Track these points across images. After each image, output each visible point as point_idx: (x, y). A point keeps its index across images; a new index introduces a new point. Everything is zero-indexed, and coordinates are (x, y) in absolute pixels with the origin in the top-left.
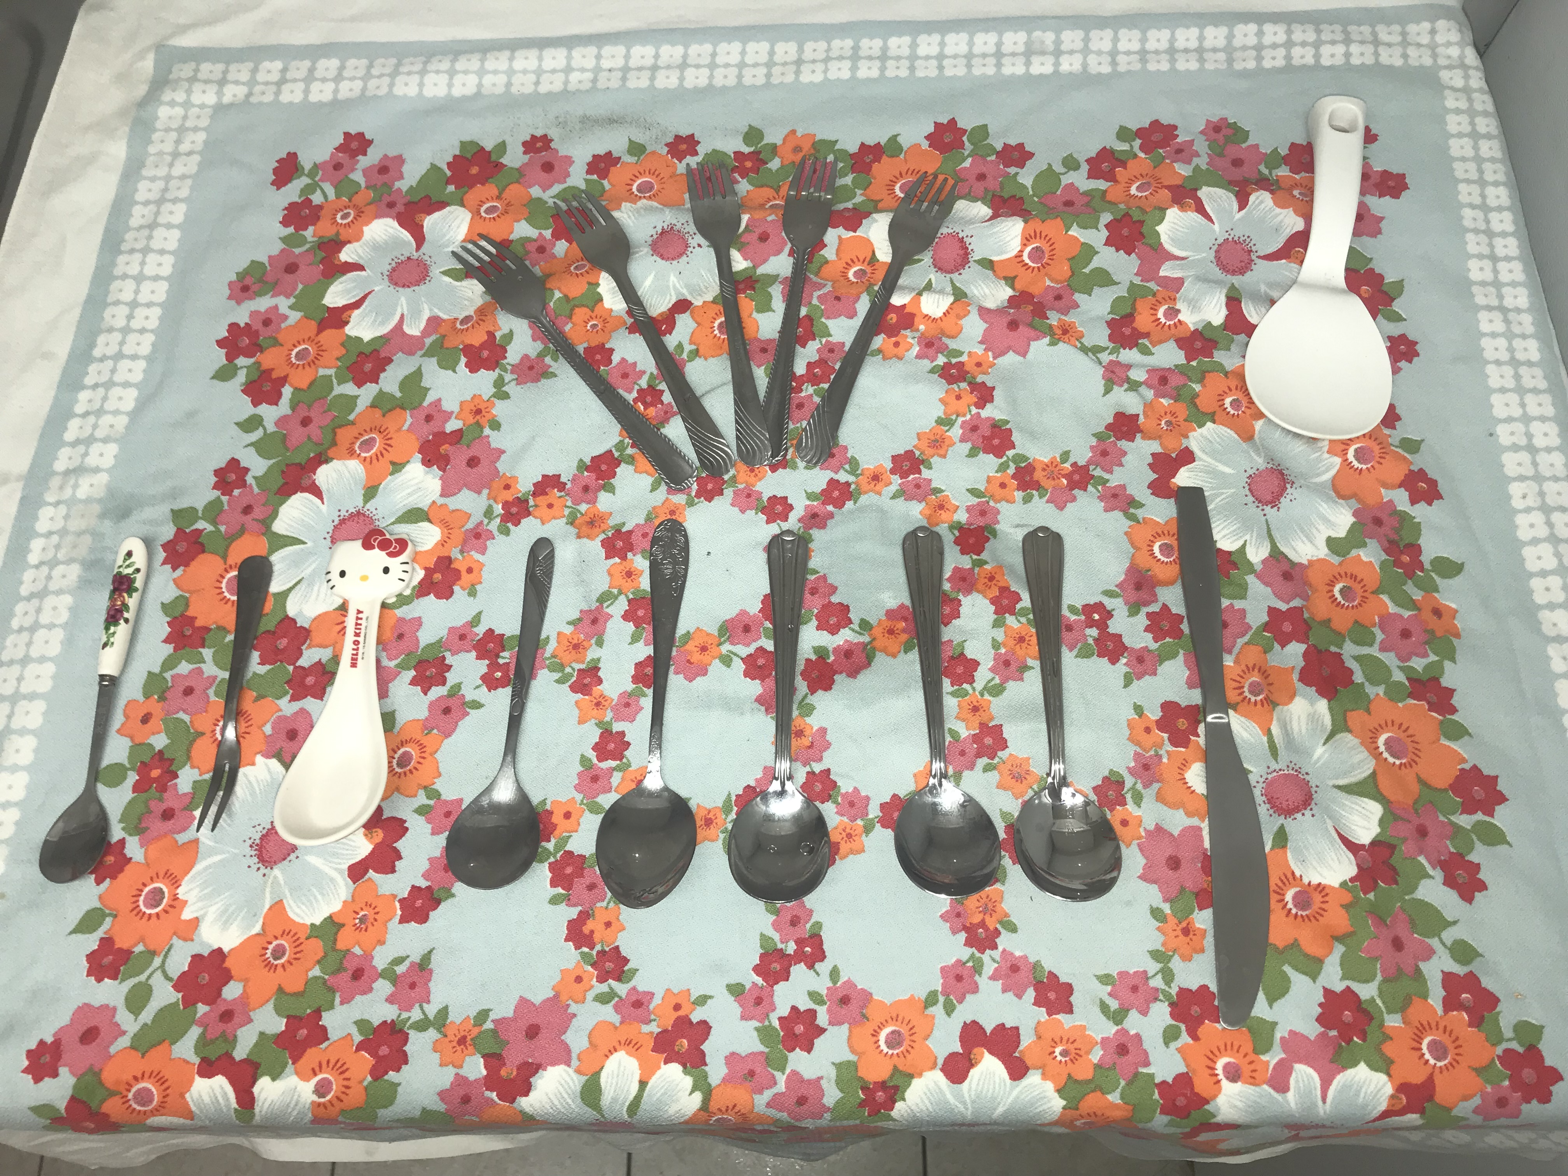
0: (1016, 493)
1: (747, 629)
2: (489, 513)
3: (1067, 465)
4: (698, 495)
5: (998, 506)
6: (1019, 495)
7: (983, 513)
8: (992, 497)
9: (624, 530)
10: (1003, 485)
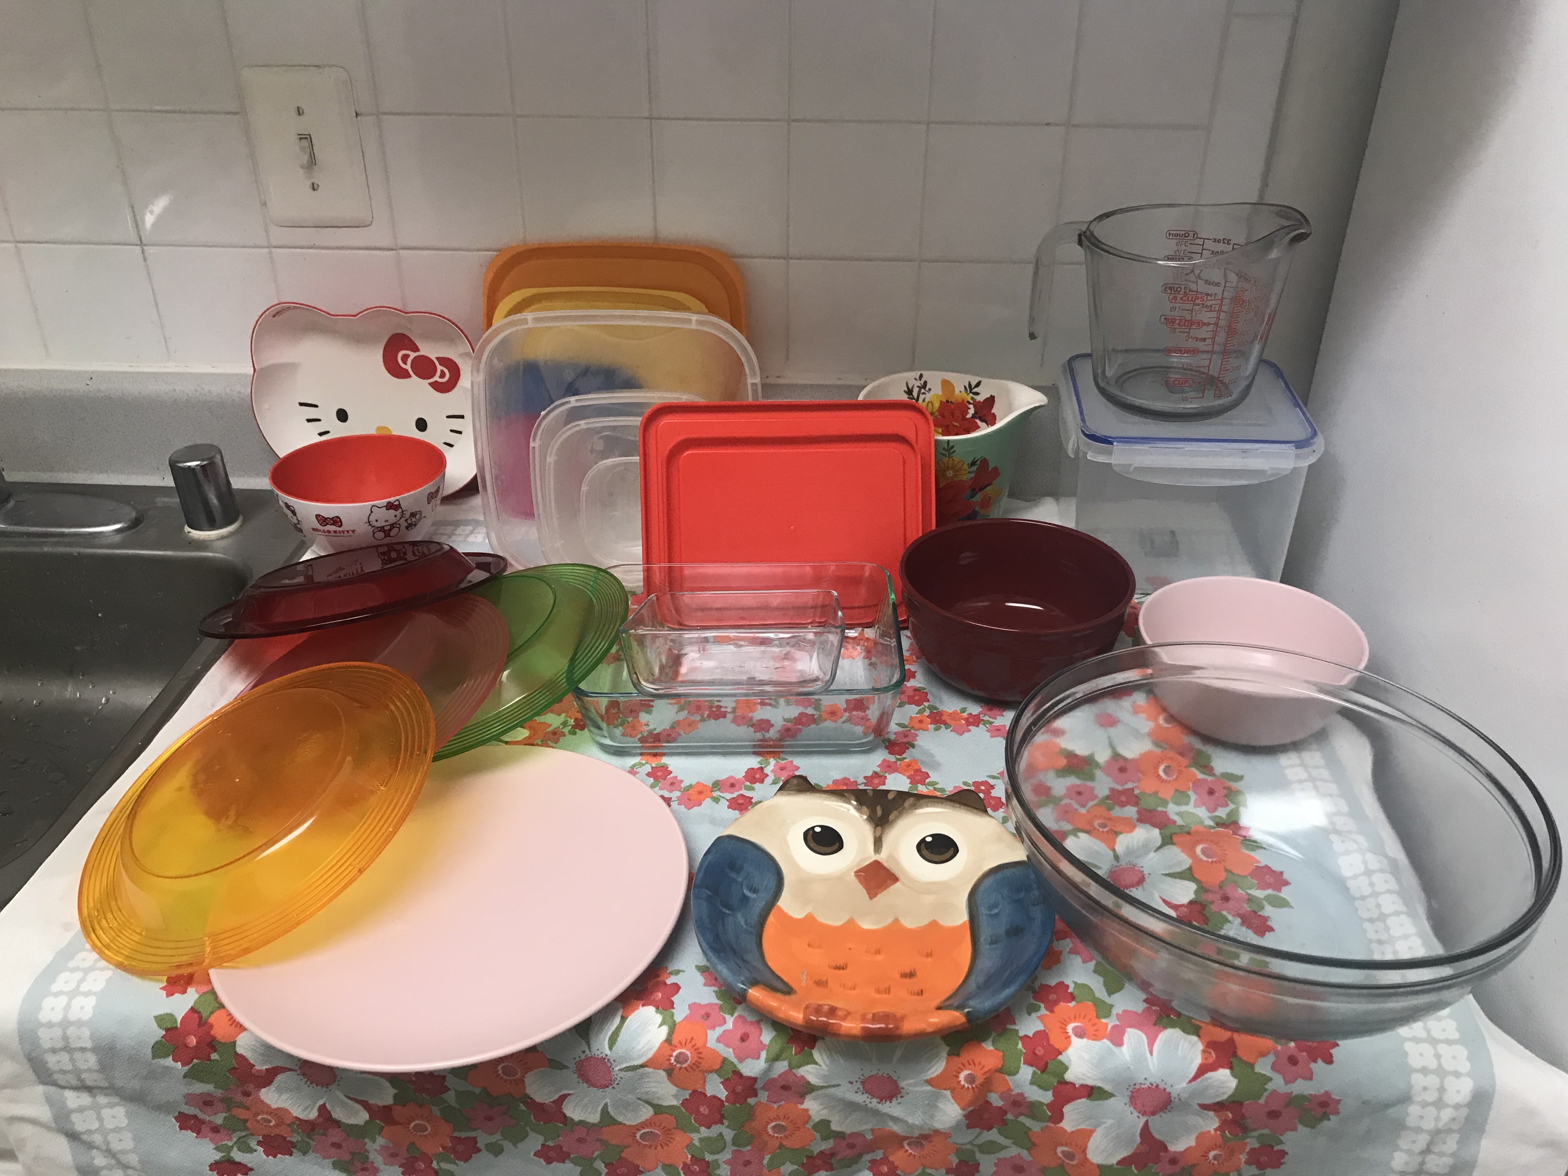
0: (929, 726)
1: (733, 785)
2: (565, 724)
3: (965, 714)
4: (709, 717)
5: (917, 732)
6: (931, 727)
7: (906, 736)
8: (913, 728)
9: (655, 732)
10: (921, 722)
